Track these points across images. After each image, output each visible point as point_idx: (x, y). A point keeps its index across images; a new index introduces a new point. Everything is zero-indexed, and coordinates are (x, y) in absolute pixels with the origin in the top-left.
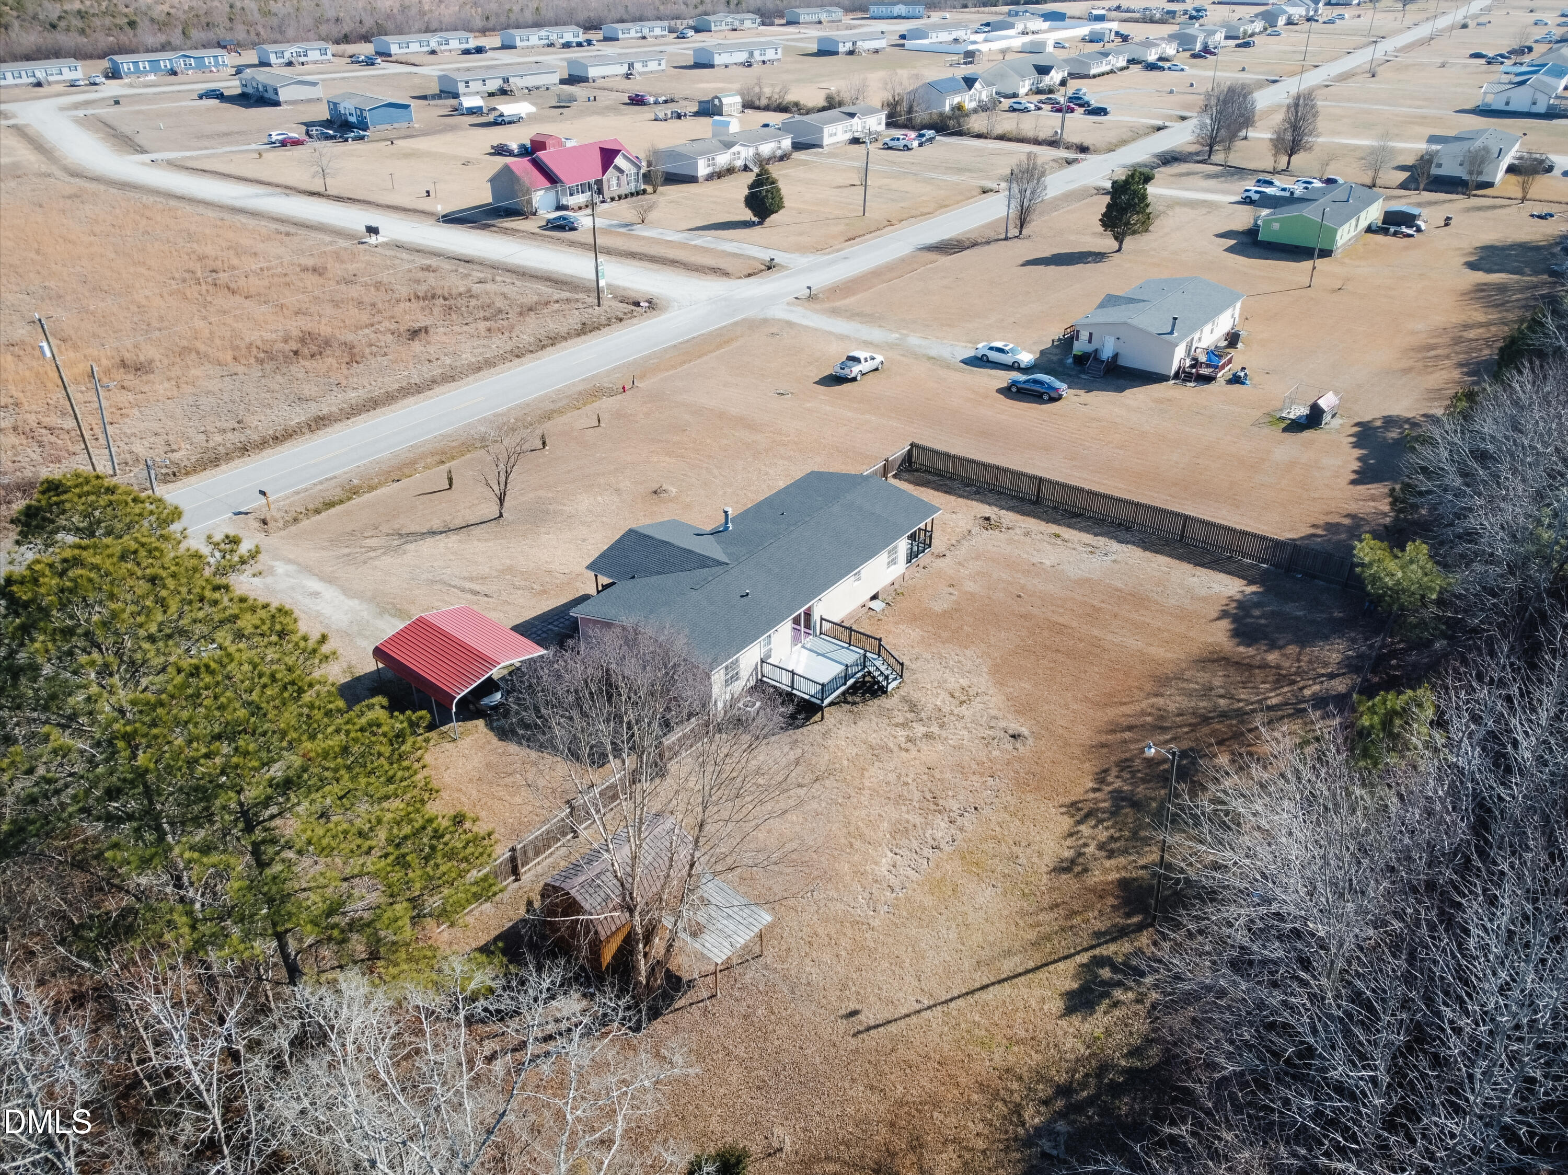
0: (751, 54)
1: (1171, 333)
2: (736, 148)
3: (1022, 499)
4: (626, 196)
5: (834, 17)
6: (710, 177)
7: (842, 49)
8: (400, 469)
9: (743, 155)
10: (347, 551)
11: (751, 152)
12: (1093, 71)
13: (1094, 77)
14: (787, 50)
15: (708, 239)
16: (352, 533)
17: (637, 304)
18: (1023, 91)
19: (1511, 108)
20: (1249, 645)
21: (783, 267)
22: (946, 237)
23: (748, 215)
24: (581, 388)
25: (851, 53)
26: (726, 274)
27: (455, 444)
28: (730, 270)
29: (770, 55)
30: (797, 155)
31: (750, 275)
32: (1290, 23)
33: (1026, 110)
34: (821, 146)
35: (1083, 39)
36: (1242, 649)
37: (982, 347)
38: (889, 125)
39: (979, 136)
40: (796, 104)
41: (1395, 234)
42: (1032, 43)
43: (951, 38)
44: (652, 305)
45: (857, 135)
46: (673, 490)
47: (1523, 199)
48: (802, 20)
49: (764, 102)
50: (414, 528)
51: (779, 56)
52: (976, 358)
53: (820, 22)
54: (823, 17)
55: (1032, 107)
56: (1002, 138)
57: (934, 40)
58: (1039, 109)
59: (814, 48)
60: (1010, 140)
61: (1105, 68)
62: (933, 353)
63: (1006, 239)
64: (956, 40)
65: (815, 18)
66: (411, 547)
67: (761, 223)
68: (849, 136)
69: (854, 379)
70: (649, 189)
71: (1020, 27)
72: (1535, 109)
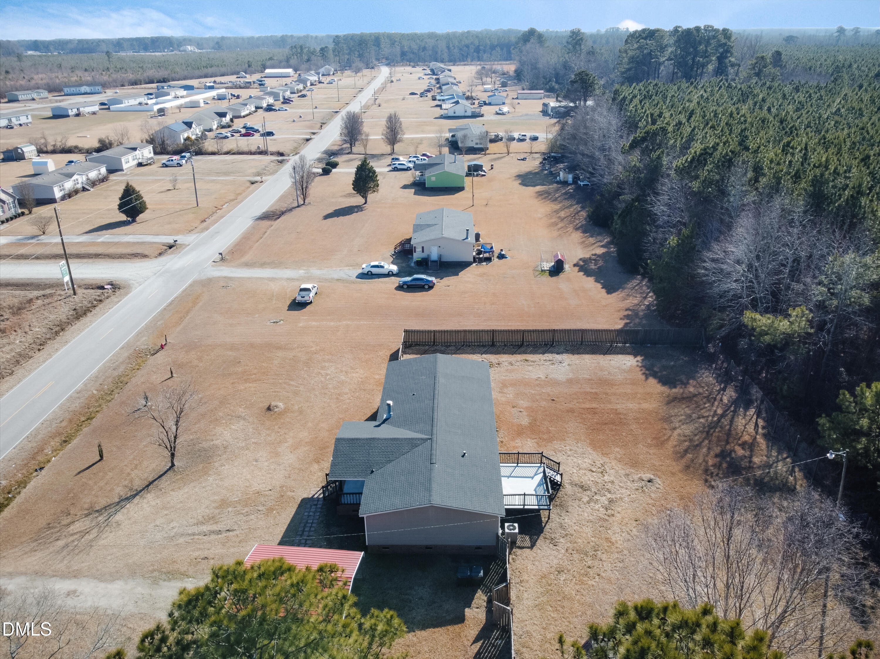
0: (10, 120)
1: (467, 238)
2: (75, 177)
3: (484, 346)
4: (12, 219)
5: (42, 95)
6: (63, 198)
7: (70, 113)
8: (33, 458)
9: (80, 181)
10: (61, 543)
11: (84, 178)
12: (243, 114)
13: (244, 117)
14: (33, 116)
15: (106, 237)
16: (49, 526)
17: (102, 288)
18: (215, 127)
19: (456, 115)
20: (675, 387)
21: (183, 246)
22: (264, 211)
23: (123, 217)
24: (126, 354)
25: (78, 115)
26: (145, 256)
27: (64, 424)
28: (146, 253)
29: (23, 120)
30: (112, 177)
31: (160, 254)
32: (312, 84)
33: (226, 137)
34: (122, 170)
35: (214, 99)
36: (674, 390)
37: (365, 267)
38: (155, 153)
39: (213, 153)
40: (76, 147)
41: (477, 175)
42: (191, 102)
43: (137, 102)
44: (115, 287)
45: (140, 161)
46: (281, 405)
47: (508, 153)
48: (20, 98)
49: (50, 148)
50: (103, 502)
51: (30, 120)
52: (363, 274)
53: (33, 99)
54: (35, 96)
55: (229, 135)
56: (227, 153)
57: (127, 104)
58: (233, 136)
59: (50, 114)
60: (234, 154)
61: (247, 112)
62: (336, 276)
63: (298, 206)
64: (140, 104)
65: (29, 97)
66: (119, 517)
67: (134, 221)
68: (136, 162)
69: (311, 302)
70: (26, 211)
71: (173, 94)
72: (467, 114)
